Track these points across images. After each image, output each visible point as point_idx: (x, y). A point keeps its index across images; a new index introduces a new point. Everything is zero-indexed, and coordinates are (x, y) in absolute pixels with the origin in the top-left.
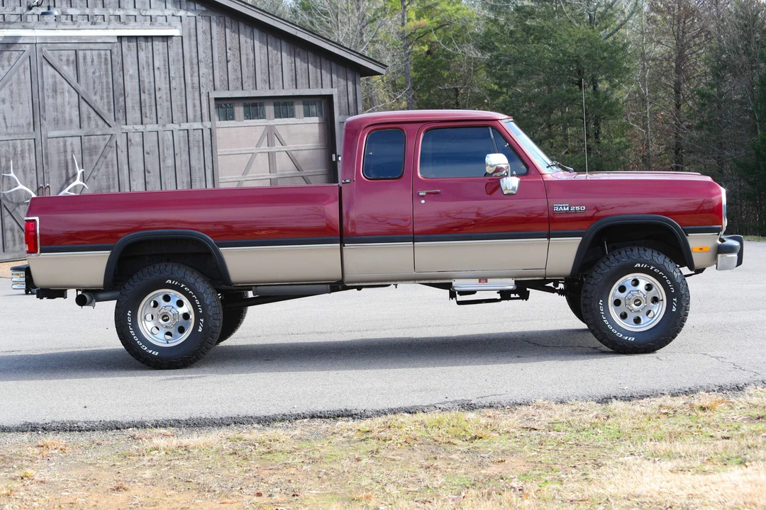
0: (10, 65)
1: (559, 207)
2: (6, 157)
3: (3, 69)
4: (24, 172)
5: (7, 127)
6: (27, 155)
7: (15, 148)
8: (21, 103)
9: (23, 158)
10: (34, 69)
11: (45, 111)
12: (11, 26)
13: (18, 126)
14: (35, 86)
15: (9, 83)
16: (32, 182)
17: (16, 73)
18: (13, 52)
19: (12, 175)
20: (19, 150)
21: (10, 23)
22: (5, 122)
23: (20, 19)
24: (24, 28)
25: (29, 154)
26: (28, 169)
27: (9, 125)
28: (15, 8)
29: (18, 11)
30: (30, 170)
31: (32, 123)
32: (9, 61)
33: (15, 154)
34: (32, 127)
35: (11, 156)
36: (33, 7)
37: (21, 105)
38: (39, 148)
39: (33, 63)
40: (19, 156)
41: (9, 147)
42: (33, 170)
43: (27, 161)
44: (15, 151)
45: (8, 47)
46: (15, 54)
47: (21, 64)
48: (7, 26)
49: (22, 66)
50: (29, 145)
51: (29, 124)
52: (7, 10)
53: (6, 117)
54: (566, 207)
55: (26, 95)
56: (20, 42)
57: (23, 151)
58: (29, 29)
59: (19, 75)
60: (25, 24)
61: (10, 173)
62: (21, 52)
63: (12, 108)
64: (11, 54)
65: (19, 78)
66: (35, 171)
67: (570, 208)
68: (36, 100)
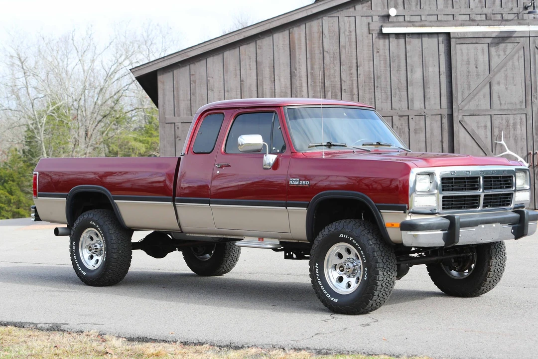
0: (505, 54)
1: (293, 181)
2: (499, 128)
3: (499, 58)
4: (516, 140)
5: (501, 104)
6: (519, 126)
7: (508, 121)
8: (515, 85)
9: (515, 129)
10: (527, 57)
11: (536, 92)
12: (507, 23)
13: (511, 103)
14: (528, 71)
15: (504, 69)
16: (522, 149)
17: (511, 61)
18: (509, 44)
19: (503, 142)
20: (512, 123)
21: (507, 20)
22: (500, 100)
23: (516, 18)
24: (520, 24)
25: (521, 126)
26: (519, 138)
27: (503, 102)
28: (512, 8)
29: (515, 10)
30: (521, 140)
31: (524, 101)
32: (504, 51)
33: (508, 126)
34: (524, 103)
35: (504, 127)
36: (528, 7)
37: (514, 87)
38: (530, 122)
39: (527, 53)
40: (511, 127)
41: (502, 120)
42: (524, 139)
43: (519, 132)
44: (508, 123)
45: (503, 40)
46: (510, 46)
47: (515, 53)
48: (504, 23)
49: (517, 55)
50: (521, 119)
51: (521, 102)
52: (505, 10)
53: (501, 96)
54: (297, 181)
55: (520, 79)
56: (514, 36)
57: (515, 124)
58: (525, 25)
59: (513, 63)
60: (521, 21)
61: (501, 141)
62: (517, 44)
63: (507, 89)
64: (506, 46)
65: (513, 65)
66: (526, 140)
67: (299, 183)
68: (528, 83)
